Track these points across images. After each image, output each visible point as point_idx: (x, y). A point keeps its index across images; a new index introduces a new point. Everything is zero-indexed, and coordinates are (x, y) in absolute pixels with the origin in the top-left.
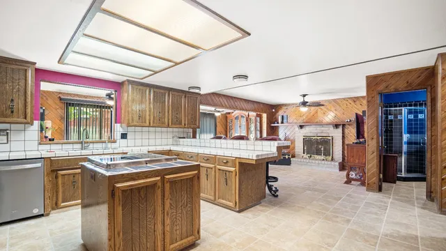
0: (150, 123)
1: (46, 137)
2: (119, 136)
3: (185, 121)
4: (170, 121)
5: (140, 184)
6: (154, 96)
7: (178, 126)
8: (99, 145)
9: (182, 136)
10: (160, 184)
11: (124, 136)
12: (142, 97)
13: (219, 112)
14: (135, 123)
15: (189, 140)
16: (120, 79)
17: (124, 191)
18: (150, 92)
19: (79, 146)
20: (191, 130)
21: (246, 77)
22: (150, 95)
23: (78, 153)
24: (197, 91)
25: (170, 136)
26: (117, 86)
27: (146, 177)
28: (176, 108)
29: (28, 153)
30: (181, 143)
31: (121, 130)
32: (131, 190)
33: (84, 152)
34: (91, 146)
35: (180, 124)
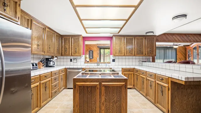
0: (124, 54)
1: (86, 61)
2: (112, 61)
3: (145, 52)
4: (136, 53)
5: (87, 85)
6: (126, 41)
7: (141, 55)
8: (104, 64)
9: (145, 61)
10: (98, 86)
11: (114, 61)
12: (120, 42)
13: (176, 45)
14: (117, 55)
15: (149, 63)
16: (111, 35)
17: (80, 87)
18: (124, 39)
19: (96, 64)
20: (151, 57)
21: (185, 16)
22: (124, 40)
23: (97, 67)
24: (152, 34)
25: (137, 60)
26: (110, 38)
27: (91, 82)
28: (140, 45)
29: (78, 66)
30: (144, 65)
31: (112, 58)
32: (84, 87)
33: (99, 67)
34: (100, 64)
35: (143, 54)
